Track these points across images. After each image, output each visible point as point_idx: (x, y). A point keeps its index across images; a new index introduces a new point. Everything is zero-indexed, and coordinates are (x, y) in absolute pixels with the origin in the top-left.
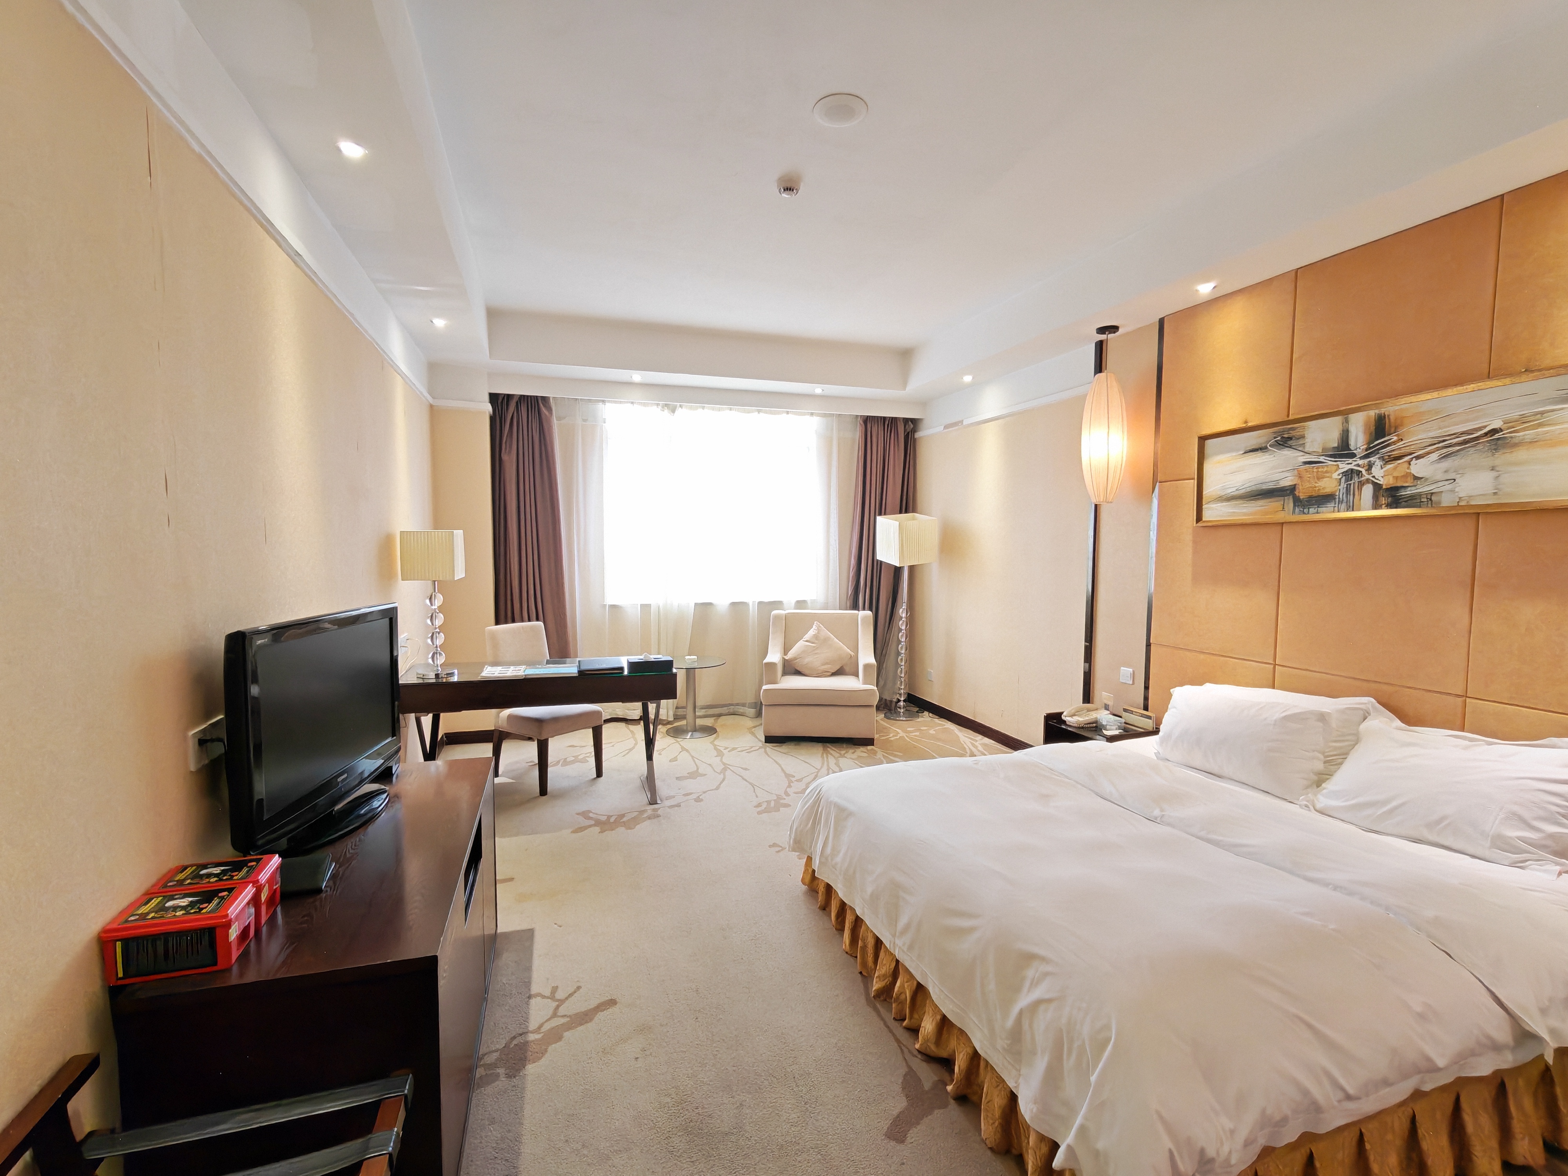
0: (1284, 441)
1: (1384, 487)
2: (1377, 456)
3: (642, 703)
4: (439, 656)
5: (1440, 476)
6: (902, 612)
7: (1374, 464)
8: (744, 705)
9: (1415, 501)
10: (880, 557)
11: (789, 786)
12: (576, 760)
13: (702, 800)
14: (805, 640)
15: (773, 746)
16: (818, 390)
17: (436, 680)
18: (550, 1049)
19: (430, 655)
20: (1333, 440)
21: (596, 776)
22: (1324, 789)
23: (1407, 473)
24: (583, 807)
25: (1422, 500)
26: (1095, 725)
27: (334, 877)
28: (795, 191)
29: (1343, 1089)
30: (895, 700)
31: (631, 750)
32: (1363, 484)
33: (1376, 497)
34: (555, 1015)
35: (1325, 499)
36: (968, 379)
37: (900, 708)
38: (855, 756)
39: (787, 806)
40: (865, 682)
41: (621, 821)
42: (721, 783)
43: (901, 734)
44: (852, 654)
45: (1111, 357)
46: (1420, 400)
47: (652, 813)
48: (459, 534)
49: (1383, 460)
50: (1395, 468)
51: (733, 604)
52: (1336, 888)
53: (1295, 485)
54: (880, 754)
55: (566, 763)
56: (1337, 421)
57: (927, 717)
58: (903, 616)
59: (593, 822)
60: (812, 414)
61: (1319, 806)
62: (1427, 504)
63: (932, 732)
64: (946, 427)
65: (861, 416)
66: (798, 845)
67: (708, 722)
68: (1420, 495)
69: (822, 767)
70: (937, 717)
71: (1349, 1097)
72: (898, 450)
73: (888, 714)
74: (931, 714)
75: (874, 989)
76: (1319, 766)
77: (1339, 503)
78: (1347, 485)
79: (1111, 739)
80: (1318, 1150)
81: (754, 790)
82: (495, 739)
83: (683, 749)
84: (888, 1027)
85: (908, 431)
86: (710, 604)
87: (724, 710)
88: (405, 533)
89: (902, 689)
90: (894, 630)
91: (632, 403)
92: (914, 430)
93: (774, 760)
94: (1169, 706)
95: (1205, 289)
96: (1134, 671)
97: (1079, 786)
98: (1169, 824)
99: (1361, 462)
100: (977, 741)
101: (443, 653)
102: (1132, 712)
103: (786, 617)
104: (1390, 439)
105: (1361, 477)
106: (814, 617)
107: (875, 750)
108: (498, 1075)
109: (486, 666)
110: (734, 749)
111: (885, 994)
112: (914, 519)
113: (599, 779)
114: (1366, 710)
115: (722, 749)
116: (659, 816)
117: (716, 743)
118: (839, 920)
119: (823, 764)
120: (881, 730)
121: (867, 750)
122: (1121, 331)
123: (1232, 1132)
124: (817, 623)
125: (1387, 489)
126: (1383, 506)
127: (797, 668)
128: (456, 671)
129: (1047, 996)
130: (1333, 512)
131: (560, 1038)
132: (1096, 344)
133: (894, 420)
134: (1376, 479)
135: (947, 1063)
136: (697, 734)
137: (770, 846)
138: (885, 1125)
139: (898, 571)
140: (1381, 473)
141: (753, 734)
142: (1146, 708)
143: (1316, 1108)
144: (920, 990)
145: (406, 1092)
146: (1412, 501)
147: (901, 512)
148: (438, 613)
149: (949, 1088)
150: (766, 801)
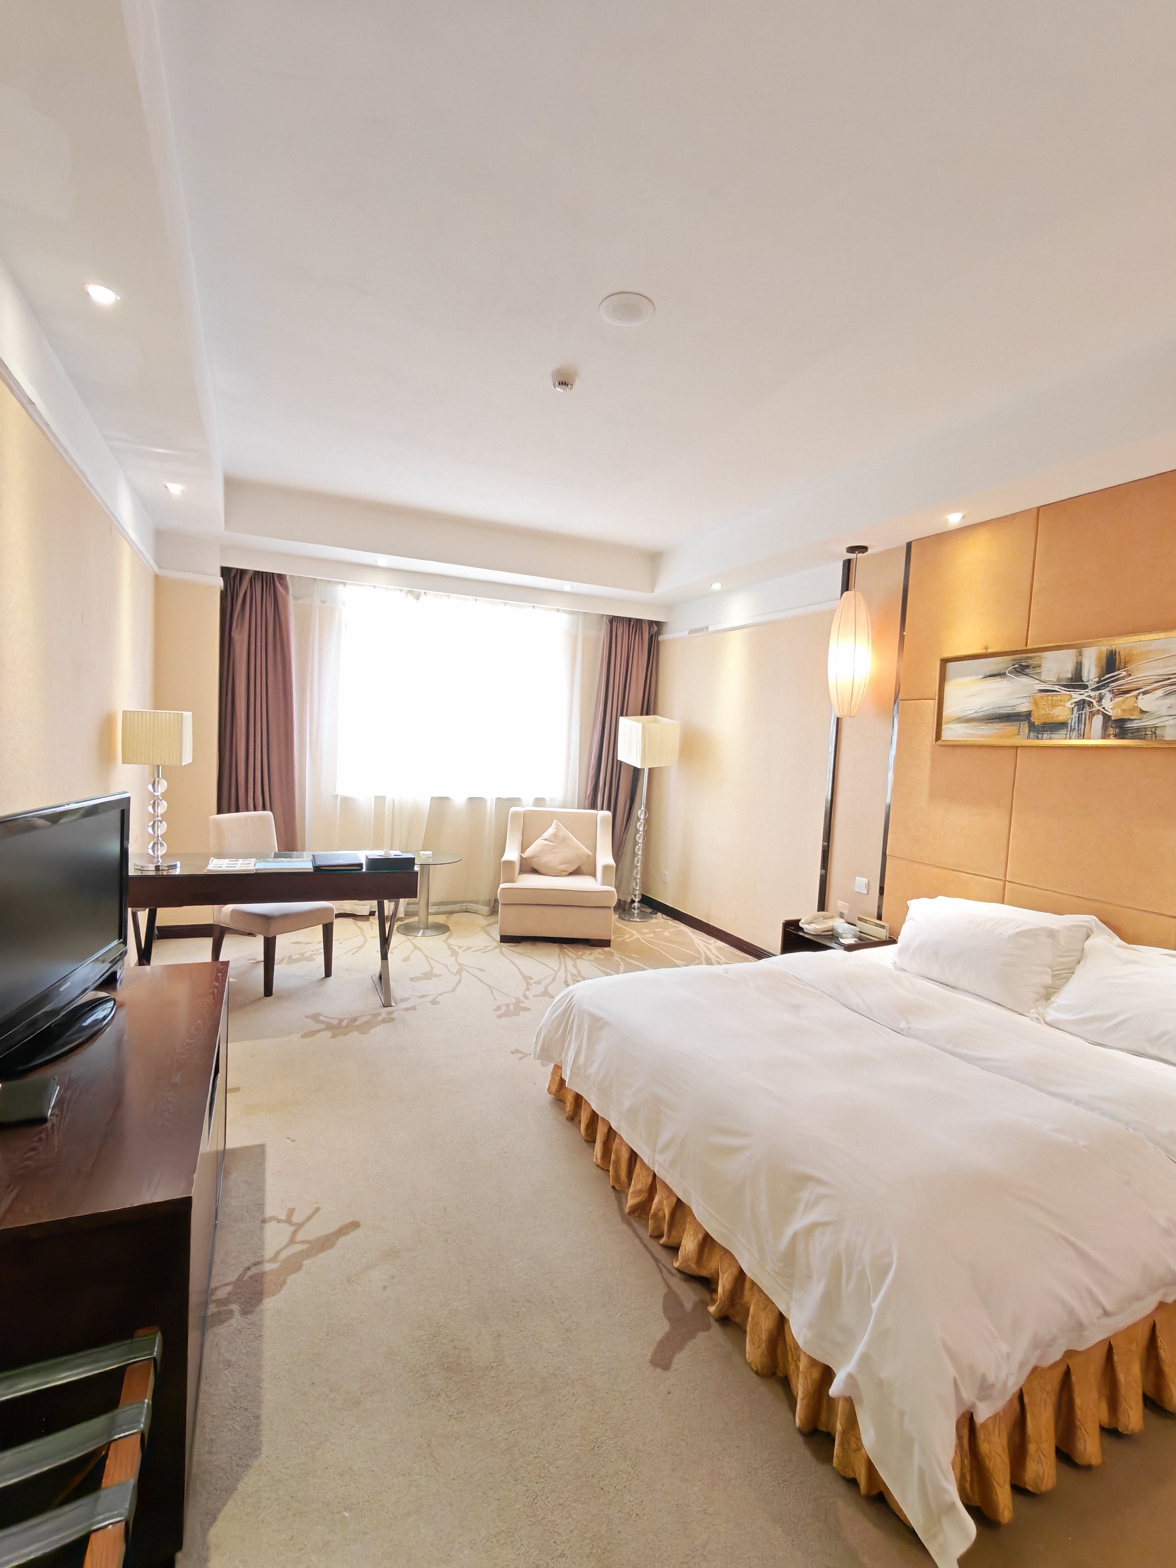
0: (1022, 670)
1: (1113, 719)
2: (1108, 689)
3: (378, 902)
4: (160, 846)
5: (1164, 711)
6: (640, 813)
7: (1104, 696)
8: (477, 902)
9: (1140, 733)
10: (621, 757)
11: (528, 989)
12: (302, 958)
13: (438, 1003)
14: (544, 838)
15: (508, 946)
16: (567, 586)
17: (156, 873)
18: (290, 1279)
19: (151, 845)
20: (1068, 672)
21: (324, 976)
22: (1053, 1002)
23: (1134, 706)
24: (311, 1011)
25: (1147, 733)
26: (830, 933)
27: (60, 1103)
28: (569, 386)
29: (1099, 1304)
30: (629, 901)
31: (360, 948)
32: (1094, 715)
33: (1105, 728)
34: (292, 1241)
35: (1060, 726)
36: (717, 586)
37: (634, 909)
38: (592, 957)
39: (527, 1009)
40: (604, 883)
41: (354, 1024)
42: (458, 984)
43: (636, 935)
44: (590, 853)
45: (859, 576)
46: (1148, 639)
47: (387, 1016)
48: (188, 715)
49: (1113, 693)
50: (1124, 702)
51: (472, 800)
52: (1078, 1103)
53: (1031, 711)
54: (617, 957)
55: (291, 960)
56: (1072, 652)
57: (660, 918)
58: (642, 818)
59: (323, 1026)
60: (558, 610)
61: (1048, 1019)
62: (1152, 737)
63: (666, 934)
64: (691, 632)
65: (607, 615)
66: (545, 1054)
67: (441, 919)
68: (1145, 728)
69: (559, 969)
70: (671, 919)
71: (1106, 1313)
72: (642, 651)
73: (623, 916)
74: (664, 916)
75: (628, 1206)
76: (1048, 980)
77: (1071, 731)
78: (1079, 714)
79: (850, 948)
80: (1074, 1364)
81: (492, 992)
82: (217, 933)
83: (416, 947)
84: (645, 1246)
85: (652, 633)
86: (447, 798)
87: (457, 907)
88: (128, 712)
89: (637, 890)
90: (631, 830)
91: (374, 587)
92: (658, 633)
93: (511, 961)
94: (907, 917)
95: (954, 519)
96: (868, 881)
97: (826, 996)
98: (915, 1037)
99: (1093, 694)
100: (711, 944)
101: (164, 843)
102: (865, 921)
103: (525, 815)
104: (1118, 675)
105: (1092, 708)
106: (554, 815)
107: (612, 952)
108: (231, 1313)
109: (212, 858)
110: (468, 948)
111: (642, 1210)
112: (655, 721)
113: (327, 978)
114: (1089, 927)
115: (456, 948)
116: (393, 1020)
117: (450, 941)
118: (589, 1132)
119: (561, 964)
120: (618, 930)
121: (604, 951)
122: (869, 551)
123: (1008, 1356)
124: (556, 822)
125: (1115, 720)
126: (1111, 736)
127: (534, 867)
128: (179, 864)
129: (824, 1219)
130: (1065, 739)
131: (298, 1268)
132: (845, 562)
133: (639, 622)
134: (1105, 710)
135: (707, 1283)
136: (429, 932)
137: (512, 1053)
138: (649, 1353)
139: (636, 773)
140: (1111, 706)
141: (488, 934)
142: (879, 917)
143: (1080, 1326)
144: (679, 1206)
145: (155, 1354)
146: (1137, 733)
147: (642, 715)
148: (161, 800)
149: (712, 1309)
150: (505, 1005)
